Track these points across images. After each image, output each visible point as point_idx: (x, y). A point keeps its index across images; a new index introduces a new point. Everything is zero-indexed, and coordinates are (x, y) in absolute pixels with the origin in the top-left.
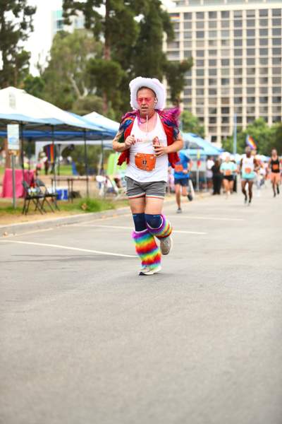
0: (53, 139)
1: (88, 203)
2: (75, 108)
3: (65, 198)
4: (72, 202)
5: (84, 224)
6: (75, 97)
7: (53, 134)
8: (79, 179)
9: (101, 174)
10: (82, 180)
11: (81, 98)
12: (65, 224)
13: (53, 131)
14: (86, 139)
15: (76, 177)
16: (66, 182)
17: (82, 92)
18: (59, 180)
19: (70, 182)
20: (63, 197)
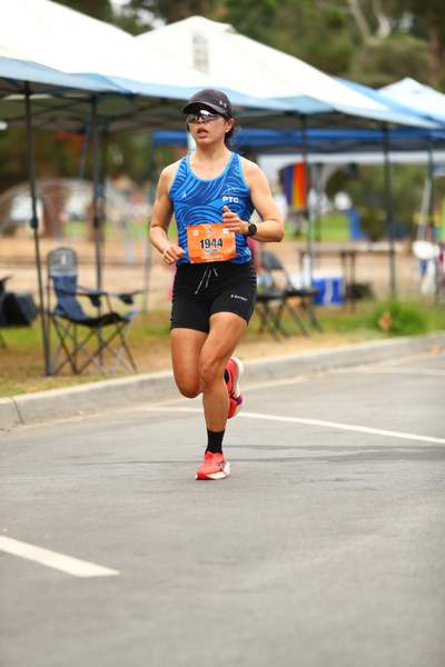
0: (305, 149)
1: (395, 313)
2: (355, 67)
3: (336, 298)
4: (353, 310)
5: (389, 366)
6: (357, 40)
7: (305, 138)
8: (370, 253)
9: (425, 239)
10: (380, 253)
11: (372, 42)
12: (336, 367)
13: (304, 128)
14: (387, 147)
15: (363, 246)
16: (338, 260)
17: (374, 27)
18: (319, 255)
19: (348, 260)
20: (328, 296)
